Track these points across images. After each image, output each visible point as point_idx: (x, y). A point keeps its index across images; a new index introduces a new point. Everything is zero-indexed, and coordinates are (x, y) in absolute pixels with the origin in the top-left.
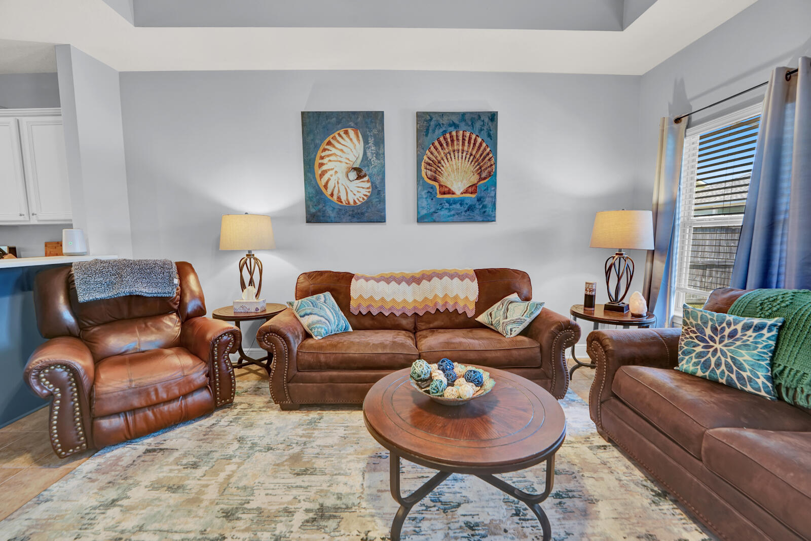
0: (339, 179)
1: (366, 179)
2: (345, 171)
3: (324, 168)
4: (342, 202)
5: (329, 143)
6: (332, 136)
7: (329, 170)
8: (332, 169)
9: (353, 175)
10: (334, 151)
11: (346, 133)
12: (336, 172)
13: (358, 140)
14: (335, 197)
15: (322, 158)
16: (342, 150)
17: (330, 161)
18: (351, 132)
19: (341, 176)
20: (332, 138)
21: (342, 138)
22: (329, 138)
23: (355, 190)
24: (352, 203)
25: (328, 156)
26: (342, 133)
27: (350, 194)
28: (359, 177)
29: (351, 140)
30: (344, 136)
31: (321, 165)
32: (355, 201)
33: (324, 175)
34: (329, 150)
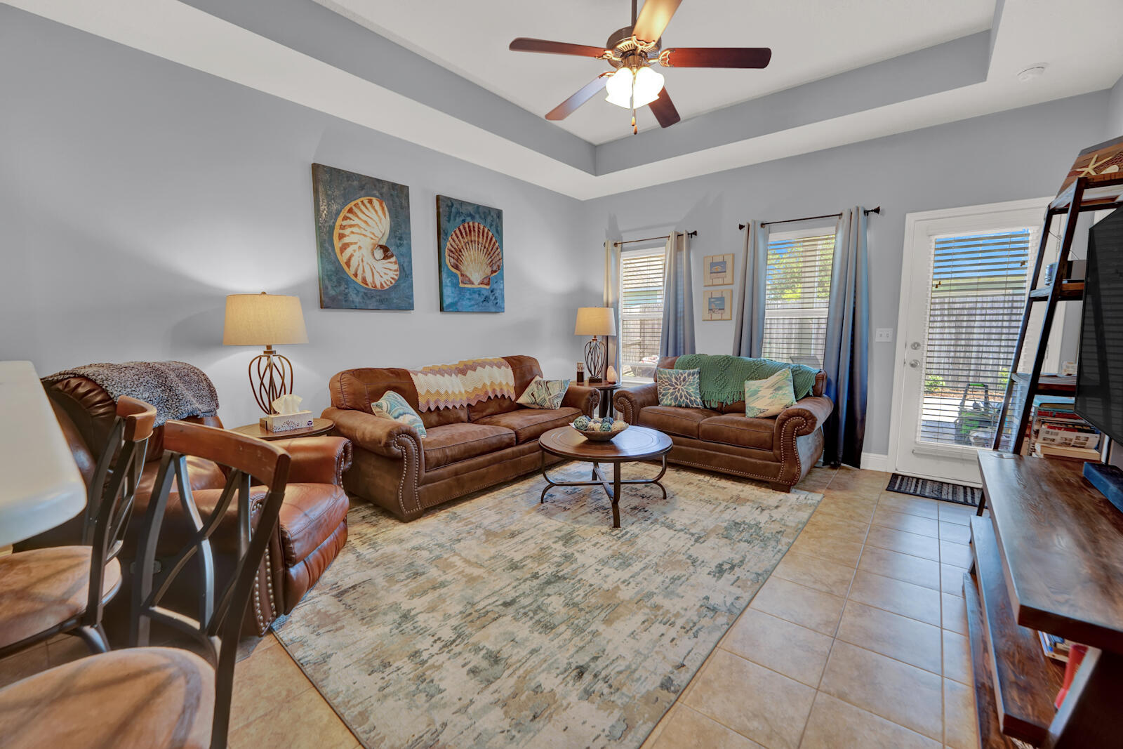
0: (363, 256)
1: (393, 259)
2: (370, 247)
3: (346, 240)
4: (367, 284)
5: (350, 211)
6: (353, 203)
7: (352, 244)
8: (356, 243)
9: (379, 254)
10: (357, 221)
11: (370, 202)
12: (360, 248)
13: (384, 213)
14: (360, 277)
15: (343, 227)
16: (366, 222)
17: (352, 232)
18: (376, 203)
19: (366, 252)
20: (355, 205)
21: (366, 208)
22: (352, 205)
23: (382, 271)
24: (378, 286)
25: (351, 226)
26: (366, 202)
27: (376, 276)
28: (386, 257)
29: (376, 211)
30: (368, 205)
31: (341, 236)
32: (382, 284)
33: (345, 249)
34: (351, 219)
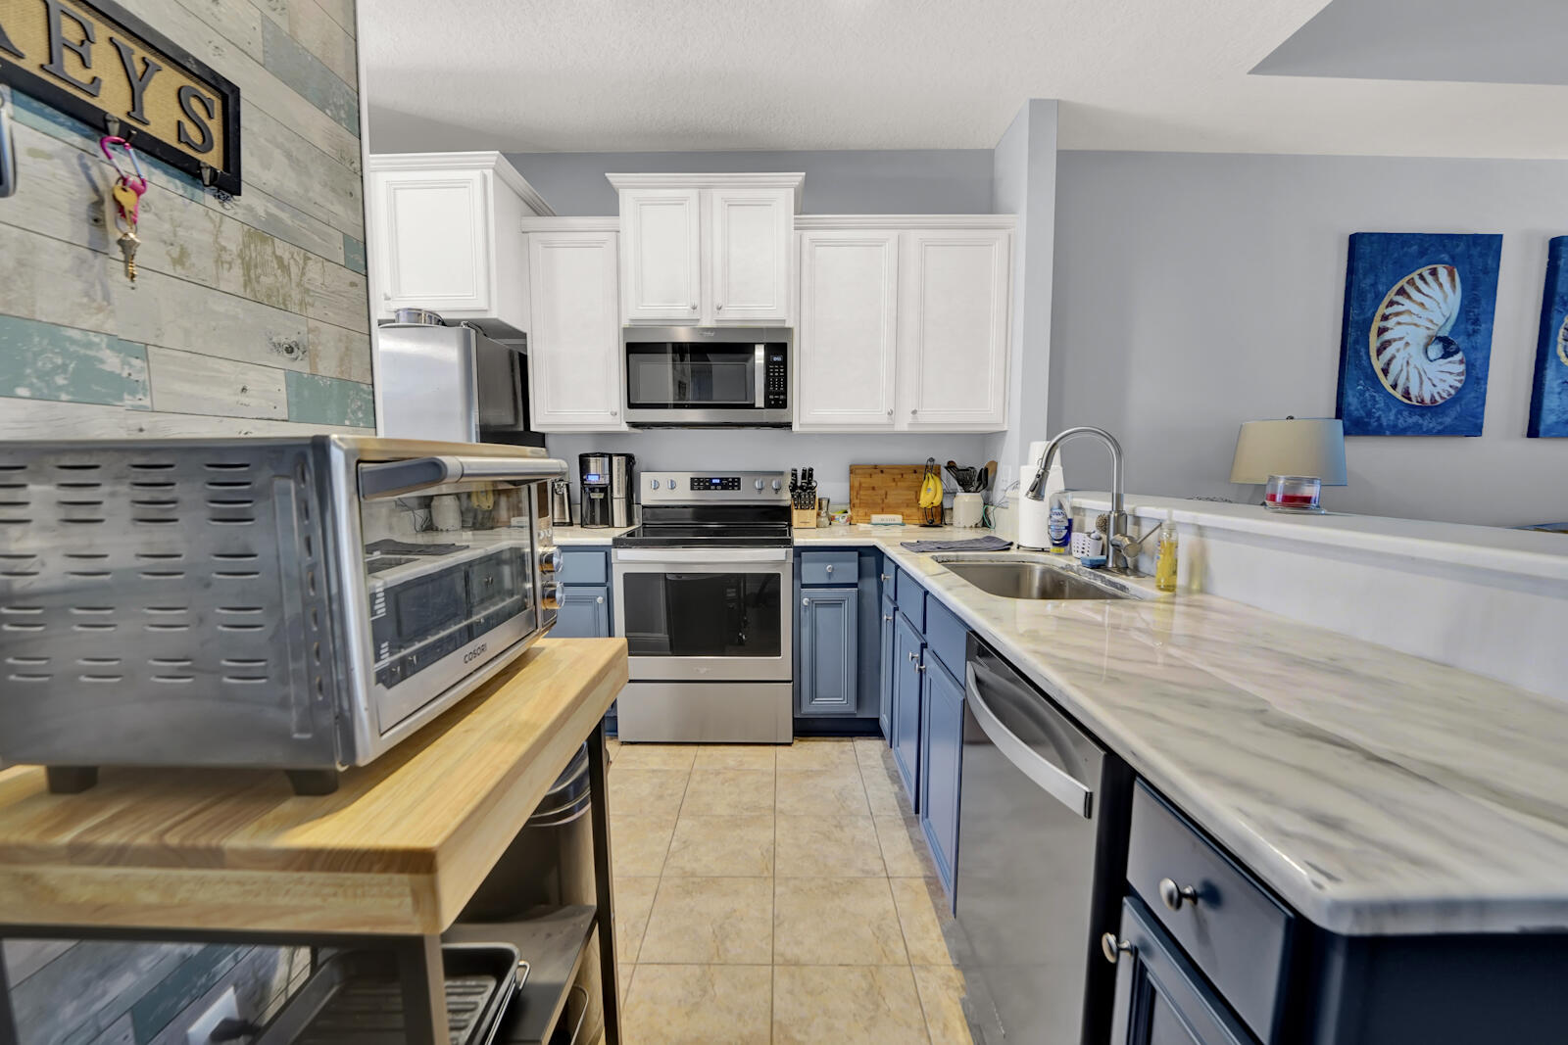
0: (1410, 356)
1: (1459, 356)
2: (1423, 341)
3: (1387, 336)
4: (1410, 399)
5: (1402, 292)
6: (1407, 278)
7: (1395, 340)
8: (1401, 339)
9: (1435, 350)
10: (1407, 305)
11: (1434, 273)
12: (1407, 344)
13: (1454, 286)
14: (1400, 388)
15: (1385, 318)
16: (1422, 304)
17: (1399, 323)
18: (1442, 272)
19: (1415, 351)
20: (1408, 282)
21: (1426, 282)
22: (1403, 282)
23: (1436, 377)
24: (1427, 400)
25: (1397, 314)
26: (1426, 274)
27: (1427, 385)
28: (1447, 355)
29: (1441, 285)
30: (1429, 278)
31: (1382, 331)
32: (1433, 396)
33: (1385, 349)
34: (1398, 303)
